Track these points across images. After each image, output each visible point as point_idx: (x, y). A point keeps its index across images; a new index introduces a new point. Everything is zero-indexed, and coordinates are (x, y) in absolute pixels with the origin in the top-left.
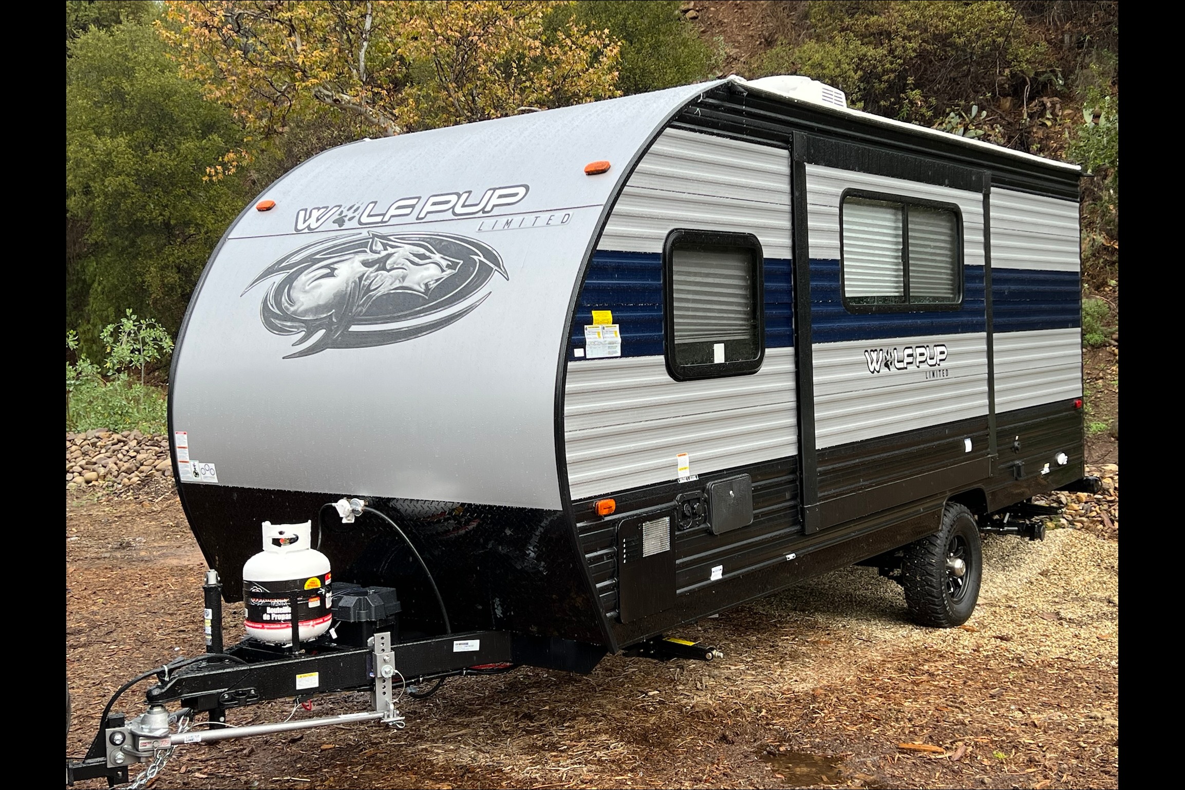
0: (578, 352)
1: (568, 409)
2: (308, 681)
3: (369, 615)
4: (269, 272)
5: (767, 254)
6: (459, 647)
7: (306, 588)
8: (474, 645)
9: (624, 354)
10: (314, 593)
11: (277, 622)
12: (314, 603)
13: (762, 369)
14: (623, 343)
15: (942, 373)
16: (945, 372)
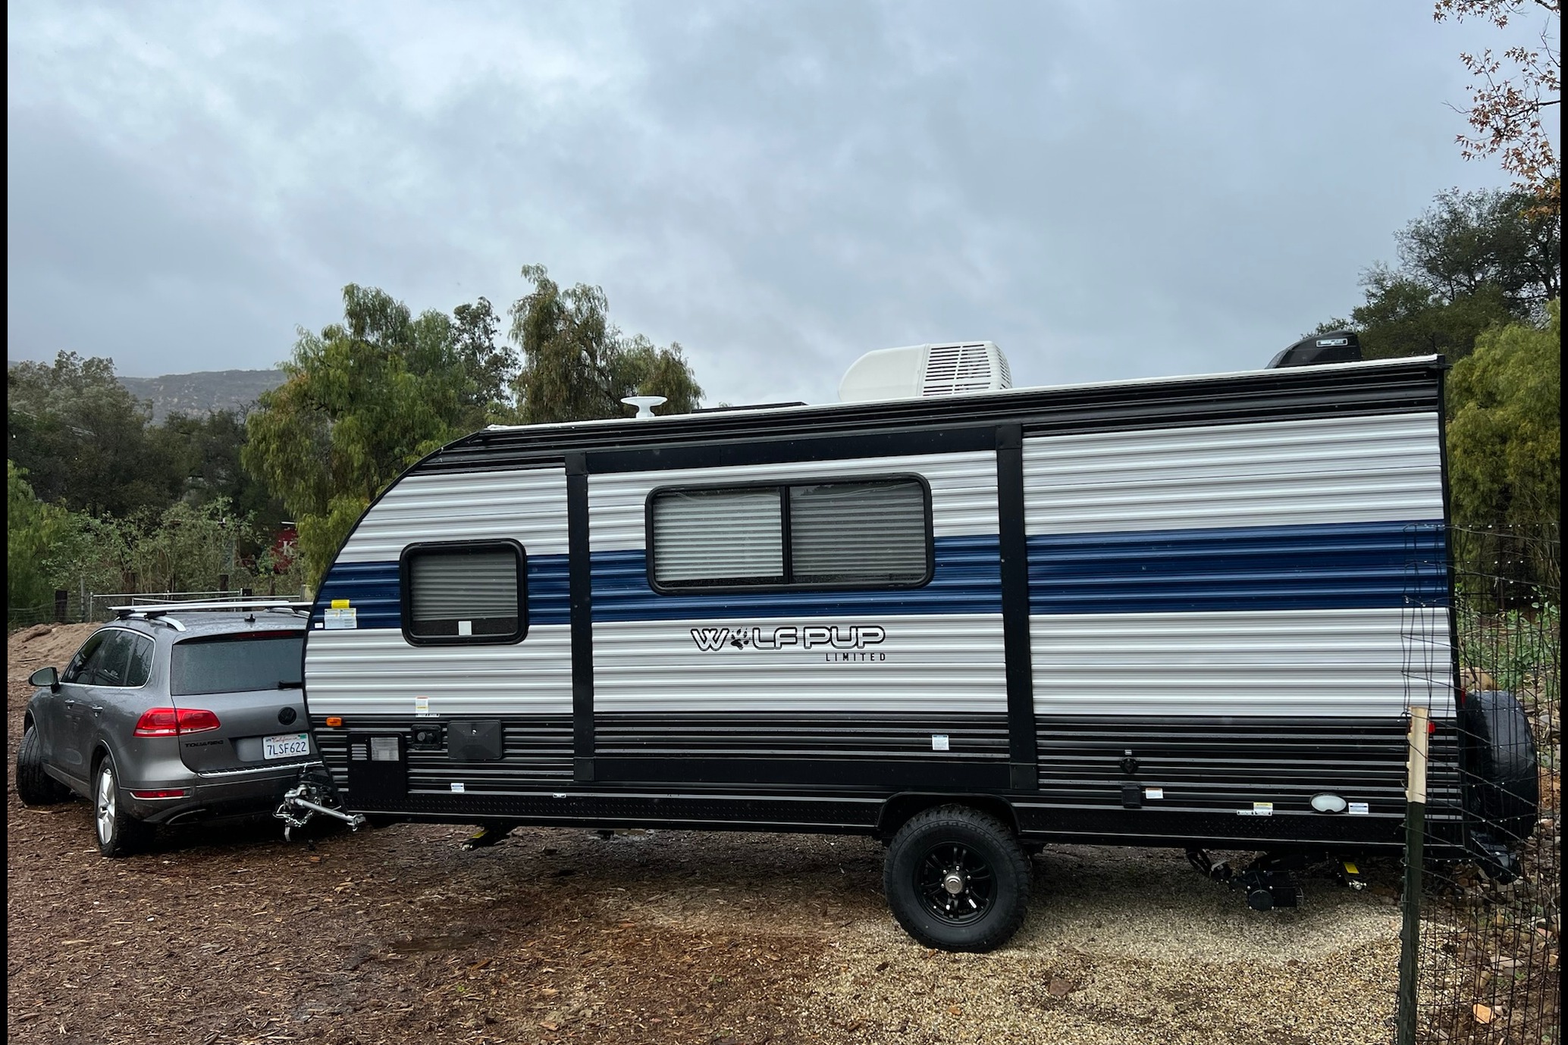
0: (318, 625)
1: (307, 659)
5: (529, 552)
9: (358, 628)
13: (526, 641)
14: (358, 619)
15: (867, 657)
16: (877, 657)
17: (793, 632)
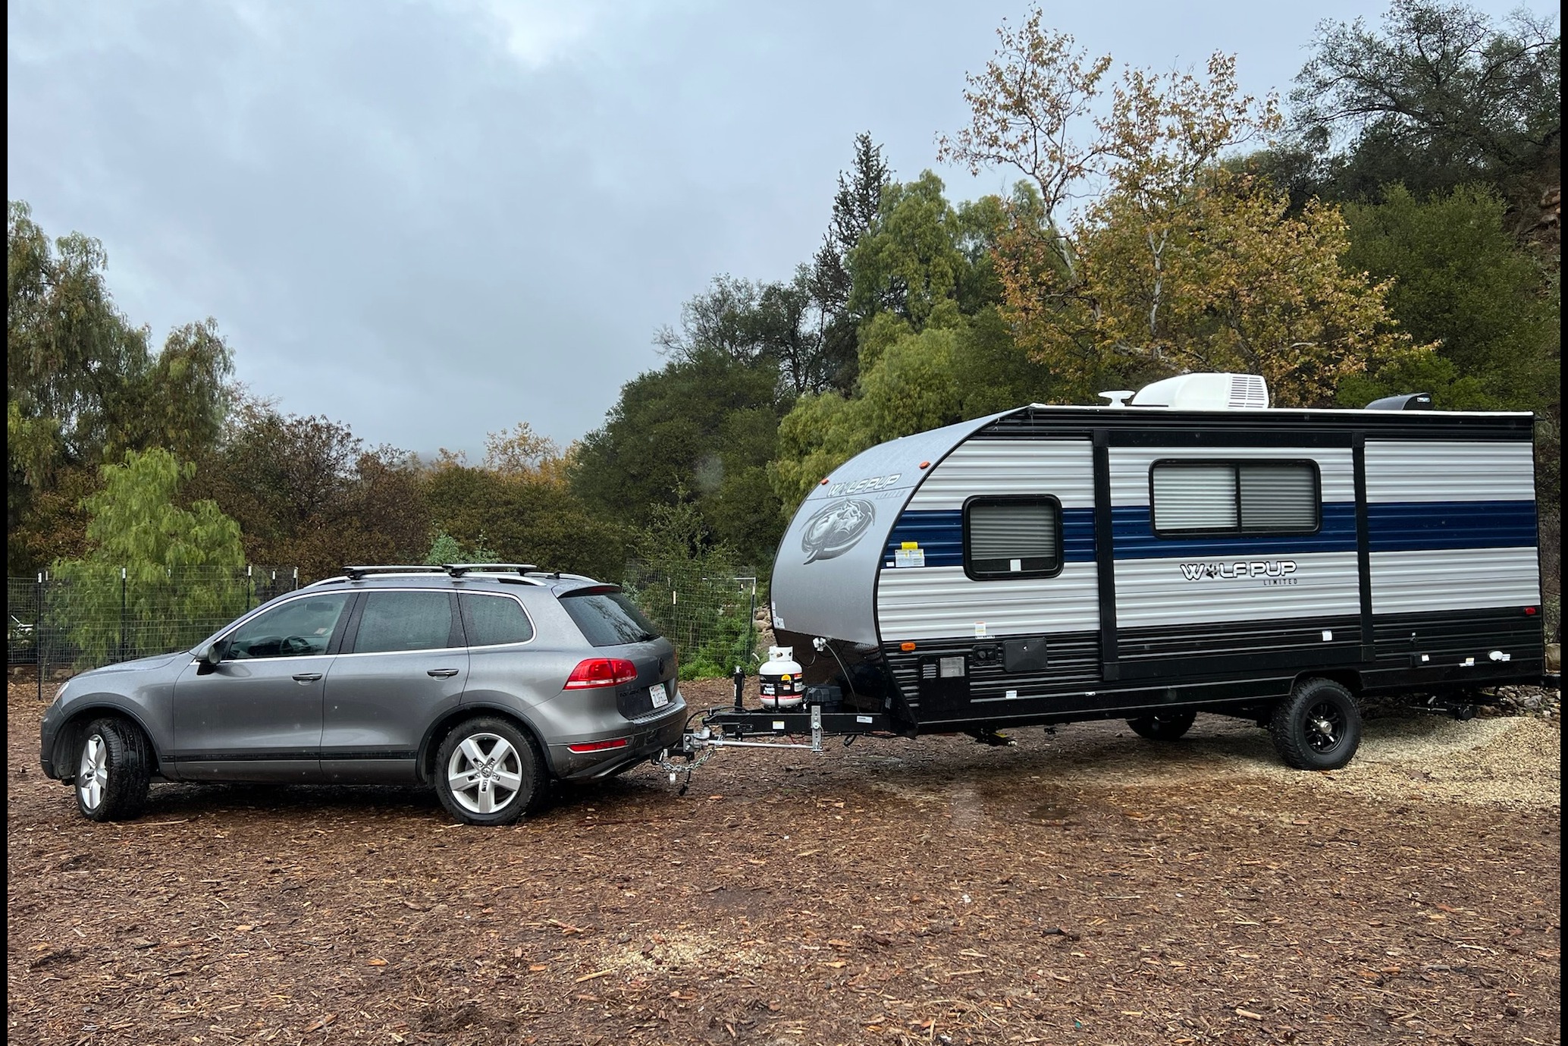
0: (889, 564)
1: (879, 593)
2: (779, 725)
3: (821, 699)
4: (810, 519)
5: (1064, 505)
6: (860, 719)
7: (783, 679)
8: (869, 720)
9: (926, 566)
10: (786, 683)
11: (769, 695)
12: (787, 688)
13: (1061, 575)
14: (926, 559)
15: (1287, 581)
16: (1292, 581)
17: (1243, 565)
